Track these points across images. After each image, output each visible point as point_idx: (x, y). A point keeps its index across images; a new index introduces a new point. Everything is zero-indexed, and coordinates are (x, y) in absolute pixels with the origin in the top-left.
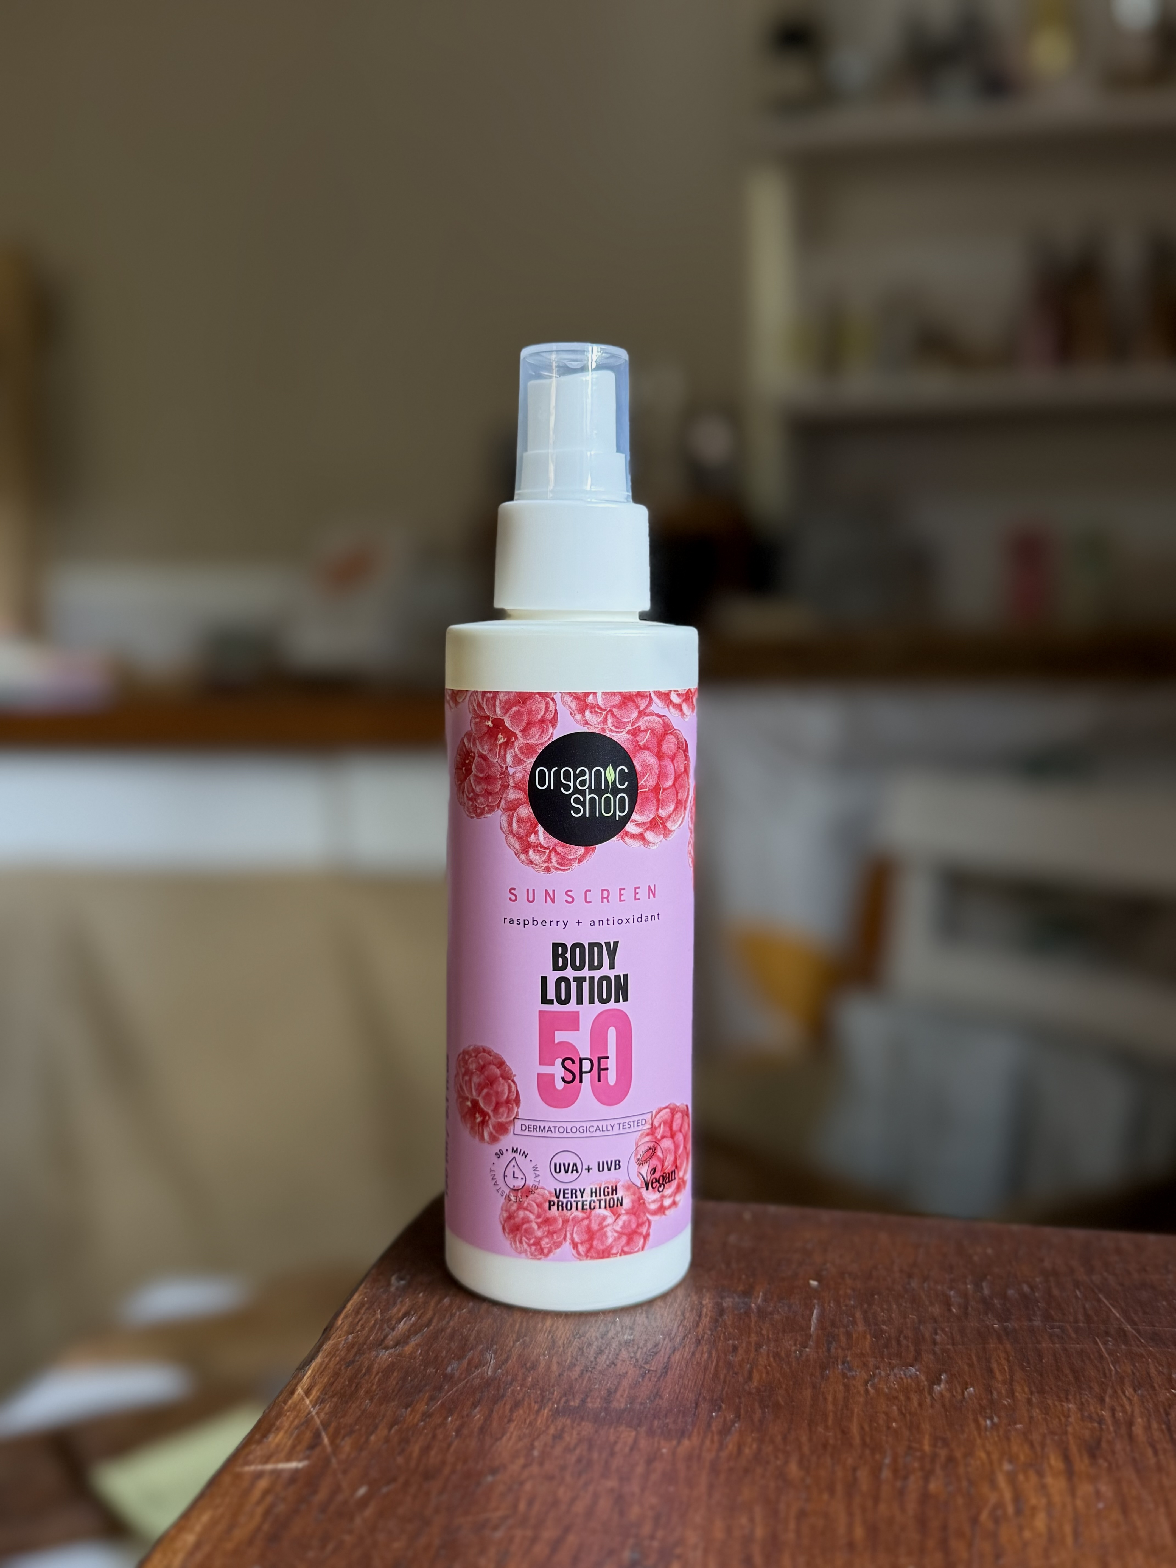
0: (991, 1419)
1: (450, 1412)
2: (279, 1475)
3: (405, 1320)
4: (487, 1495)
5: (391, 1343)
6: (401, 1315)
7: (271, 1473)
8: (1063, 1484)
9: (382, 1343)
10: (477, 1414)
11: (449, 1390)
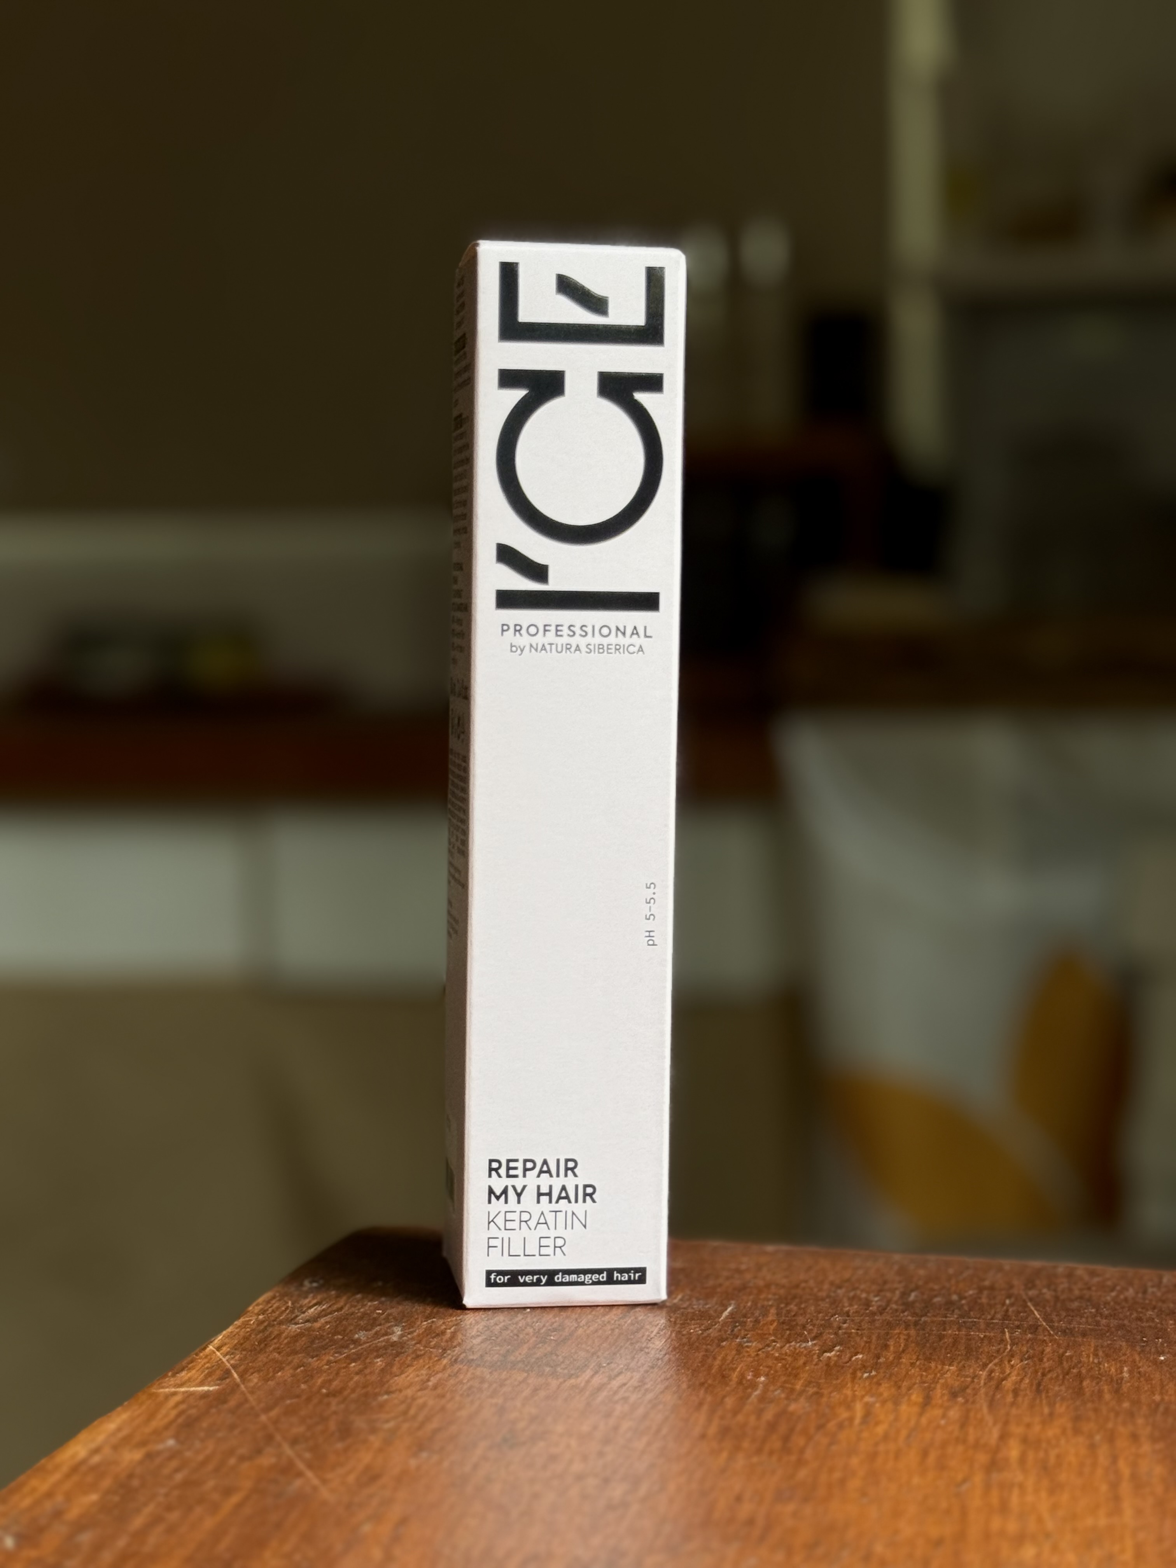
0: (869, 1373)
1: (354, 1361)
2: (192, 1394)
3: (315, 1307)
4: (382, 1406)
5: (301, 1321)
6: (311, 1304)
7: (184, 1393)
8: (916, 1409)
9: (292, 1321)
10: (379, 1362)
11: (353, 1349)
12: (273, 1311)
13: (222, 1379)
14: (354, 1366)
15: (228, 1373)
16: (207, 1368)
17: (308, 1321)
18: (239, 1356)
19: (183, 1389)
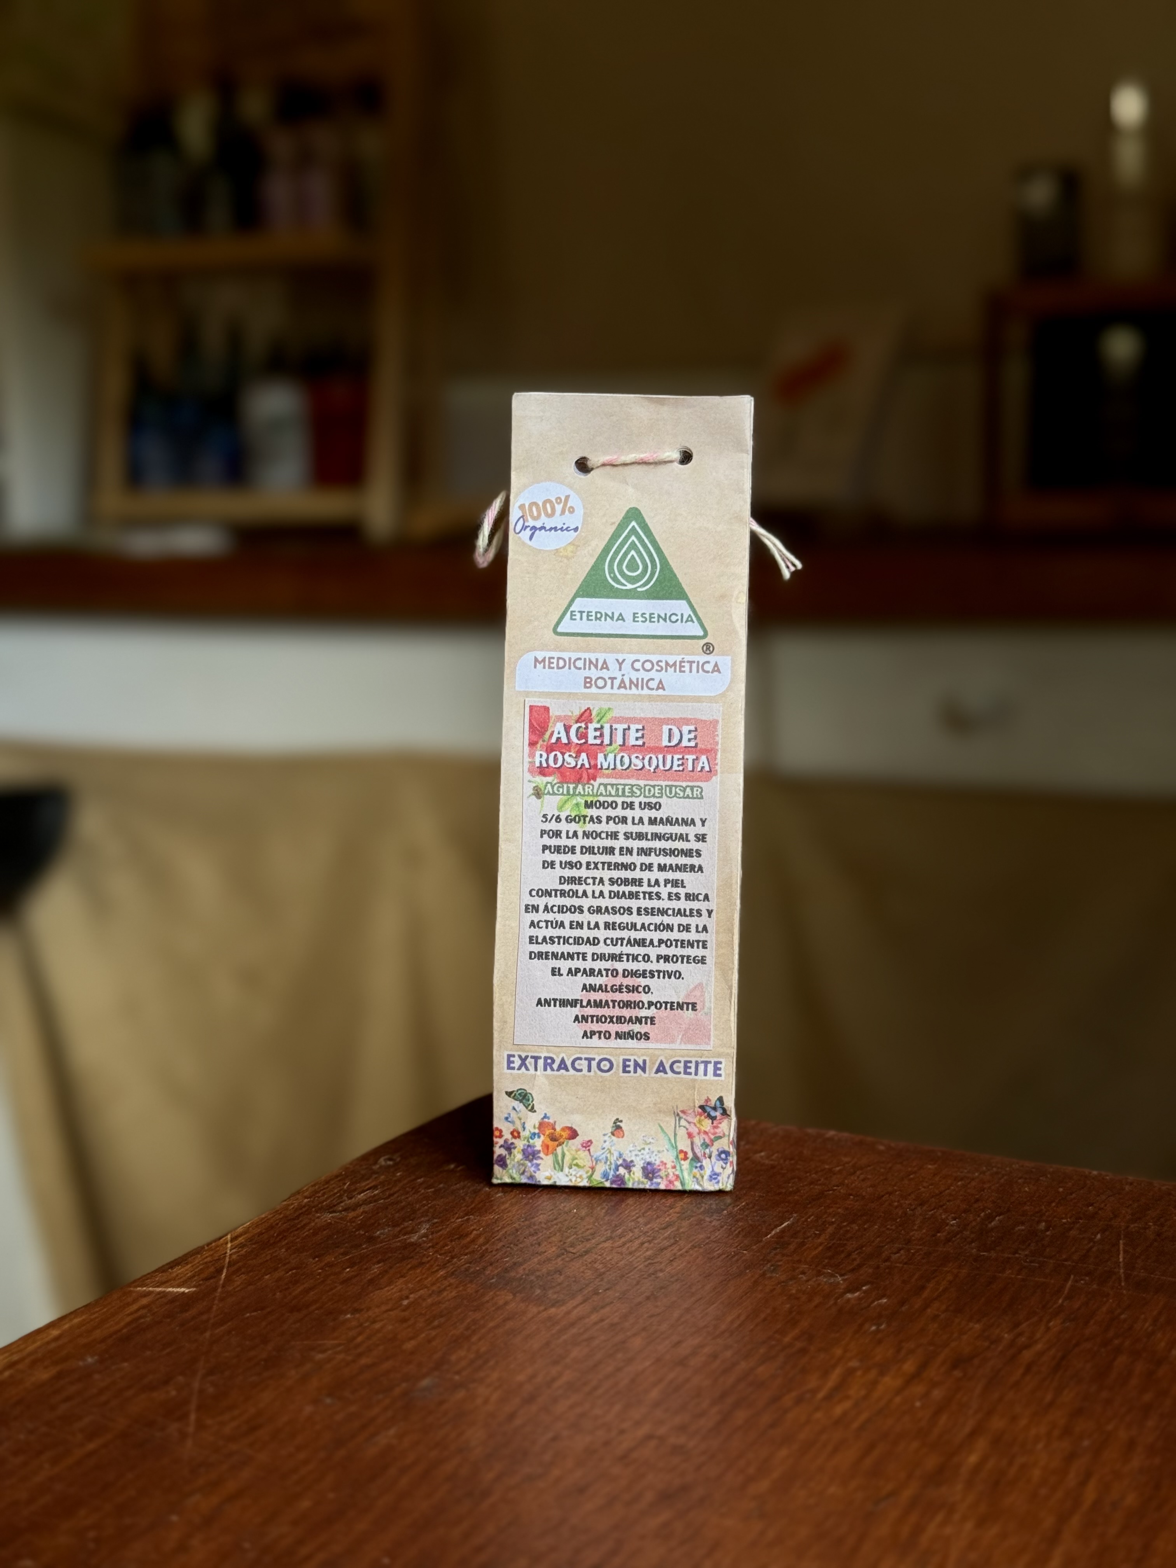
1: (352, 1264)
2: (164, 1295)
3: (368, 1191)
5: (340, 1208)
6: (367, 1187)
7: (159, 1293)
9: (331, 1209)
10: (376, 1269)
11: (364, 1249)
13: (207, 1279)
14: (348, 1272)
15: (219, 1271)
16: (206, 1263)
17: (345, 1210)
18: (246, 1251)
19: (160, 1289)
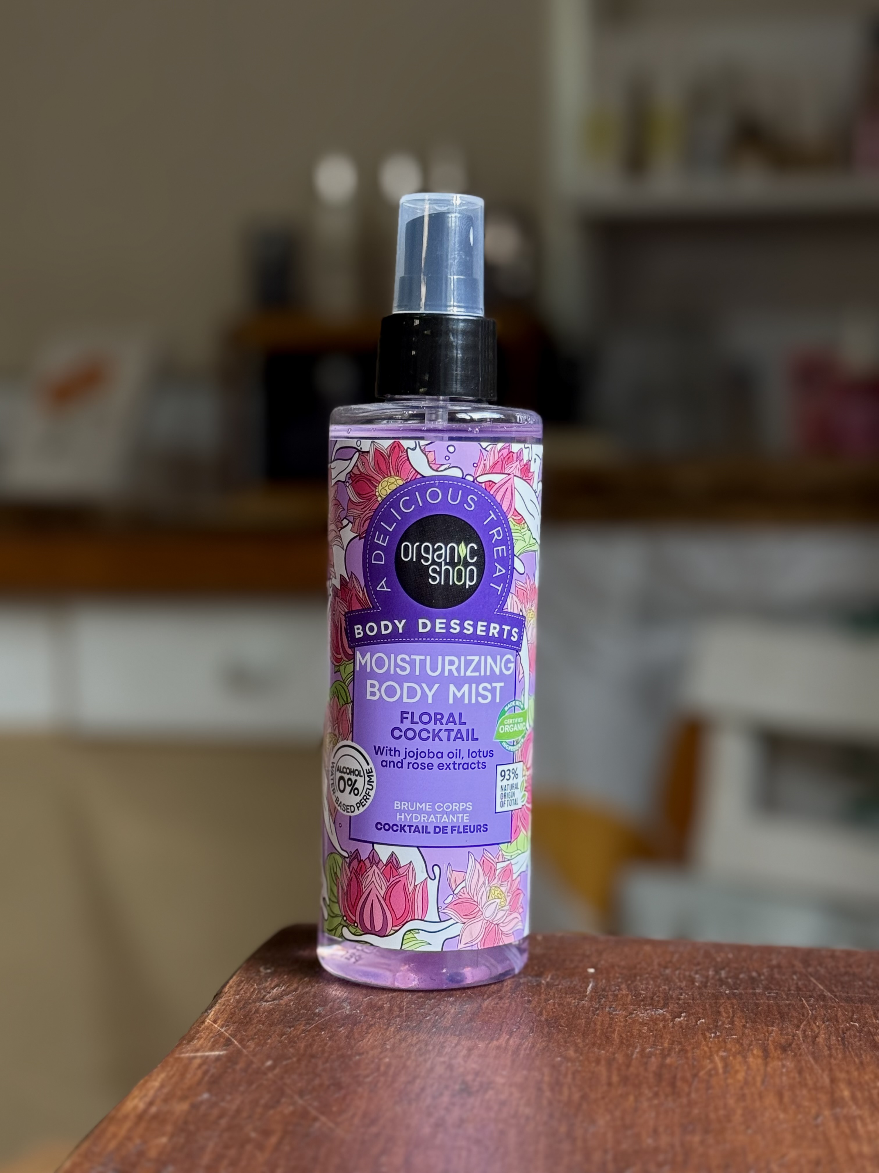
0: (715, 1033)
3: (277, 988)
4: (357, 1064)
5: (269, 999)
6: (272, 986)
7: (202, 1057)
8: (760, 1061)
9: (262, 999)
10: (342, 1030)
11: (318, 1020)
12: (245, 993)
13: (227, 1045)
14: (324, 1034)
15: (229, 1040)
16: (212, 1037)
17: (275, 999)
18: (233, 1028)
19: (199, 1054)
